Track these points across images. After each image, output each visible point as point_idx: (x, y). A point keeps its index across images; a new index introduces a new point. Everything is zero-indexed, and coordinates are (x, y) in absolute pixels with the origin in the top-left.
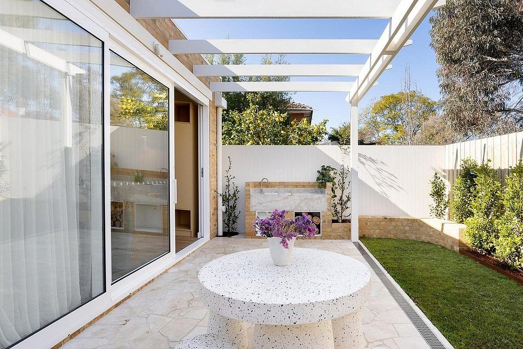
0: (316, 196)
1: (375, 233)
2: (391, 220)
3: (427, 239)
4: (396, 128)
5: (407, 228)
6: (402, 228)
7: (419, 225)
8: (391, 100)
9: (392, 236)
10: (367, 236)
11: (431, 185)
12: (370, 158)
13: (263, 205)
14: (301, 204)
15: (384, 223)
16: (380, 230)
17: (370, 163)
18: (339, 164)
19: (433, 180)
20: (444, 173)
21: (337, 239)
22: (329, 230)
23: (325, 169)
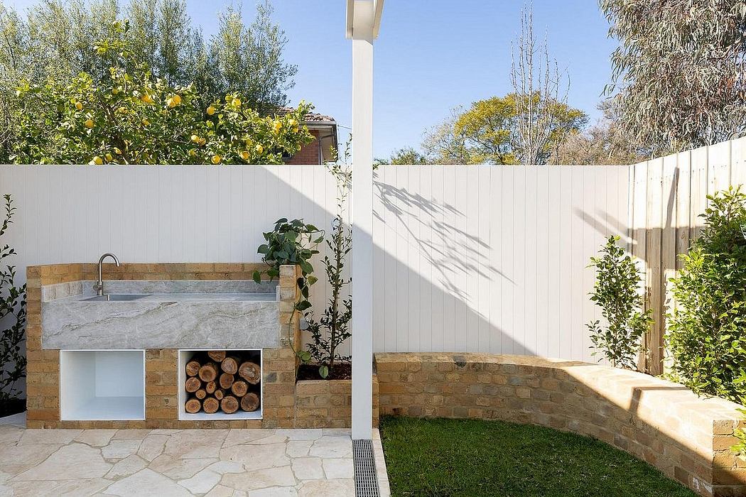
0: (248, 303)
1: (432, 404)
2: (478, 368)
3: (588, 429)
4: (501, 158)
5: (525, 393)
6: (509, 391)
7: (561, 385)
8: (492, 108)
9: (479, 414)
10: (405, 411)
11: (594, 272)
12: (418, 197)
13: (83, 331)
14: (201, 327)
15: (456, 376)
16: (445, 395)
17: (415, 209)
18: (329, 214)
19: (601, 257)
20: (629, 240)
21: (312, 427)
22: (286, 400)
23: (285, 229)
